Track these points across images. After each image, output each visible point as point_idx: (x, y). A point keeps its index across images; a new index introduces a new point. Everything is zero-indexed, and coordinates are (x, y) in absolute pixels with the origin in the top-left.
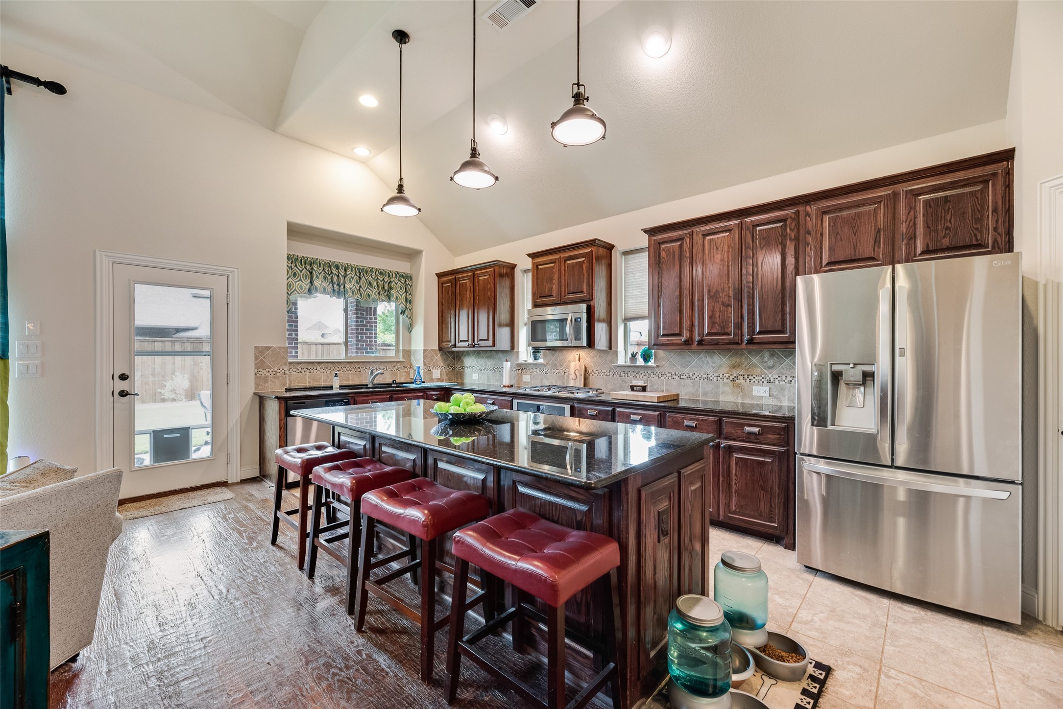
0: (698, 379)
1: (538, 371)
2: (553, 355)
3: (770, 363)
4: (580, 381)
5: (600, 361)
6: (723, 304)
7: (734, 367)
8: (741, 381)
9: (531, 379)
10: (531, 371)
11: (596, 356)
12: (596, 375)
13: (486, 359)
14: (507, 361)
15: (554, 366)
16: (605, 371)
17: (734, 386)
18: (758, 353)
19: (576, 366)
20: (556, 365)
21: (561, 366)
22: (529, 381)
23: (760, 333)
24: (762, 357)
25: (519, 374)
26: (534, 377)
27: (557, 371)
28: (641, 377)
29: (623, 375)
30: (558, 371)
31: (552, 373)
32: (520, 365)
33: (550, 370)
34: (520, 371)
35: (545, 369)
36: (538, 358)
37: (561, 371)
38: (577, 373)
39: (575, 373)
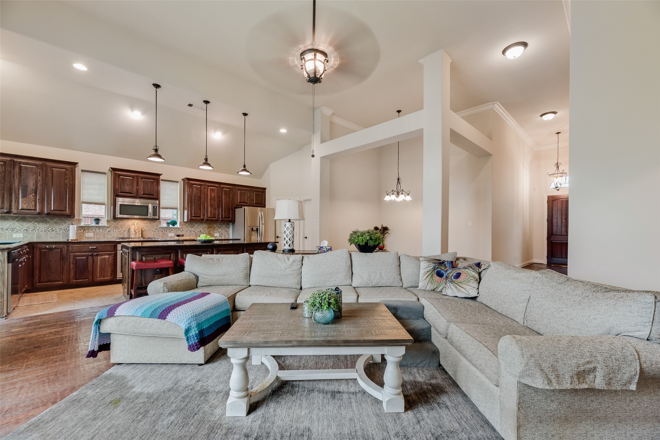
0: (197, 232)
1: (101, 230)
2: (115, 222)
3: (219, 227)
4: (139, 234)
6: (214, 209)
7: (209, 228)
8: (211, 232)
9: (94, 235)
10: (94, 230)
11: (147, 223)
13: (36, 223)
14: (72, 224)
15: (116, 228)
16: (153, 230)
17: (209, 233)
18: (216, 224)
19: (135, 227)
20: (117, 227)
21: (122, 228)
22: (93, 236)
23: (224, 218)
24: (217, 225)
25: (81, 232)
26: (97, 234)
27: (118, 230)
29: (164, 231)
30: (120, 230)
31: (114, 231)
32: (82, 227)
33: (112, 230)
34: (82, 231)
35: (107, 229)
36: (97, 223)
37: (122, 230)
38: (136, 231)
39: (135, 231)
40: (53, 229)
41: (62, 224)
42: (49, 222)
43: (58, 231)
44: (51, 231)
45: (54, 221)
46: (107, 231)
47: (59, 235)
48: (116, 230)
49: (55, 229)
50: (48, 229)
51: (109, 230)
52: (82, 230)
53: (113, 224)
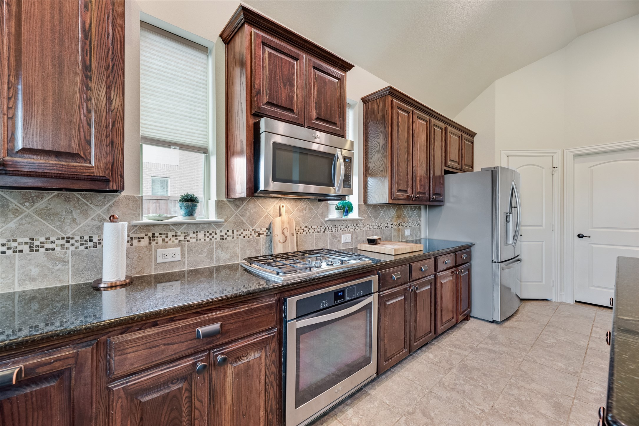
0: (383, 228)
1: (201, 236)
2: (238, 208)
4: (292, 243)
5: (310, 215)
7: (398, 217)
8: (401, 226)
9: (183, 255)
10: (182, 238)
12: (305, 233)
14: (112, 218)
15: (239, 225)
16: (315, 227)
17: (398, 231)
18: (406, 207)
19: (283, 222)
20: (243, 223)
21: (252, 224)
22: (178, 258)
23: (435, 194)
24: (408, 210)
25: (141, 248)
26: (190, 249)
27: (245, 233)
28: (349, 230)
30: (248, 232)
31: (235, 237)
32: (146, 227)
33: (231, 231)
34: (145, 242)
35: (218, 232)
36: (190, 213)
37: (253, 233)
38: (285, 231)
39: (283, 234)
40: (36, 243)
41: (74, 220)
42: (16, 212)
43: (58, 249)
44: (26, 248)
45: (41, 204)
46: (218, 239)
47: (60, 266)
48: (239, 233)
49: (43, 239)
50: (14, 244)
51: (223, 234)
52: (147, 239)
53: (231, 215)
